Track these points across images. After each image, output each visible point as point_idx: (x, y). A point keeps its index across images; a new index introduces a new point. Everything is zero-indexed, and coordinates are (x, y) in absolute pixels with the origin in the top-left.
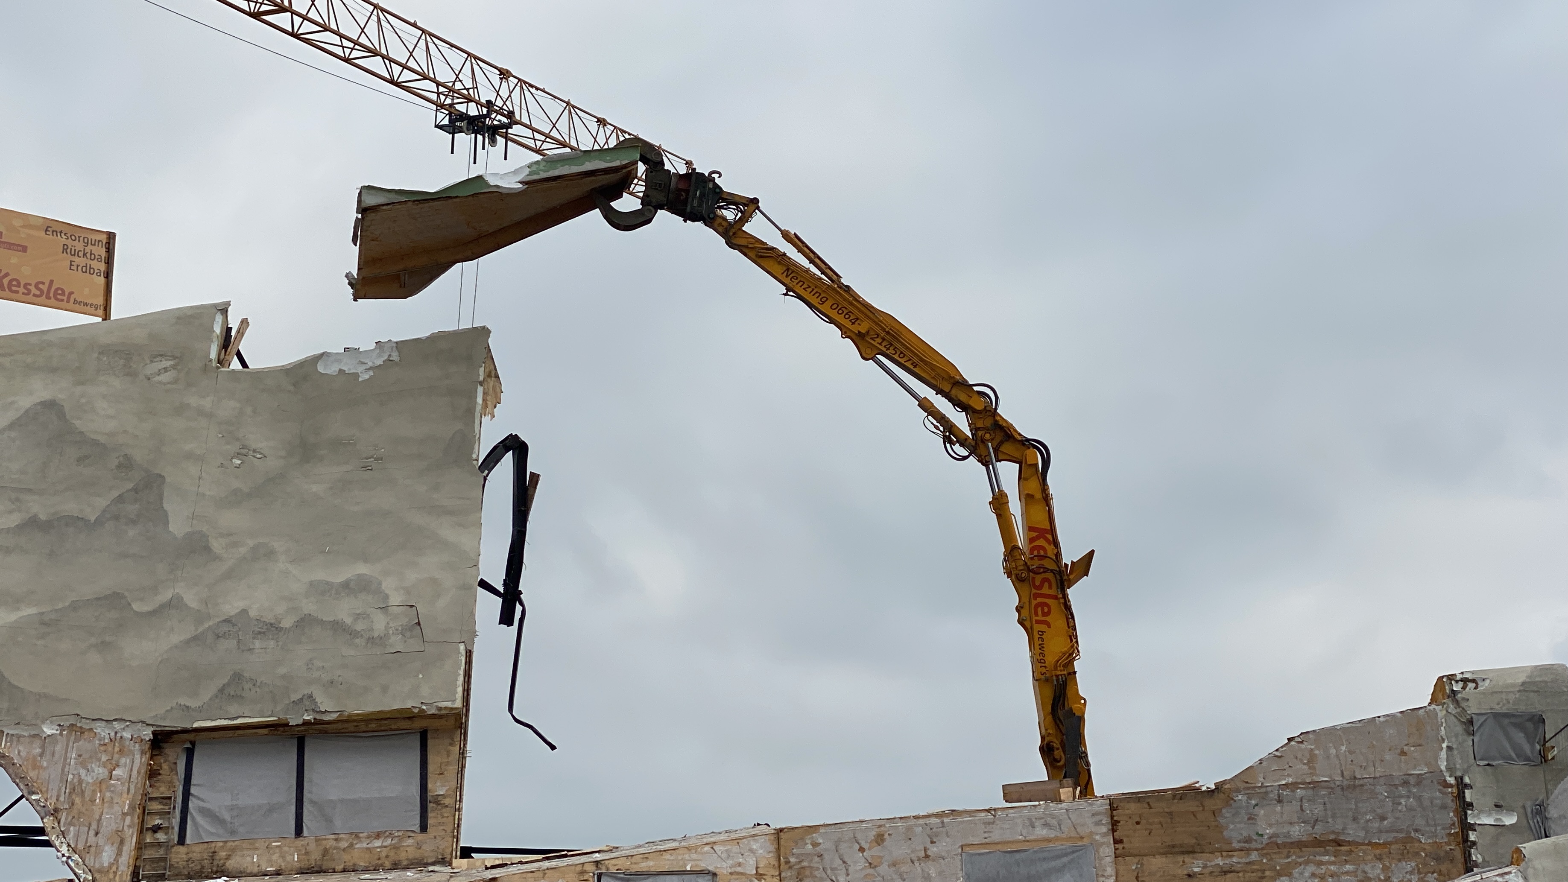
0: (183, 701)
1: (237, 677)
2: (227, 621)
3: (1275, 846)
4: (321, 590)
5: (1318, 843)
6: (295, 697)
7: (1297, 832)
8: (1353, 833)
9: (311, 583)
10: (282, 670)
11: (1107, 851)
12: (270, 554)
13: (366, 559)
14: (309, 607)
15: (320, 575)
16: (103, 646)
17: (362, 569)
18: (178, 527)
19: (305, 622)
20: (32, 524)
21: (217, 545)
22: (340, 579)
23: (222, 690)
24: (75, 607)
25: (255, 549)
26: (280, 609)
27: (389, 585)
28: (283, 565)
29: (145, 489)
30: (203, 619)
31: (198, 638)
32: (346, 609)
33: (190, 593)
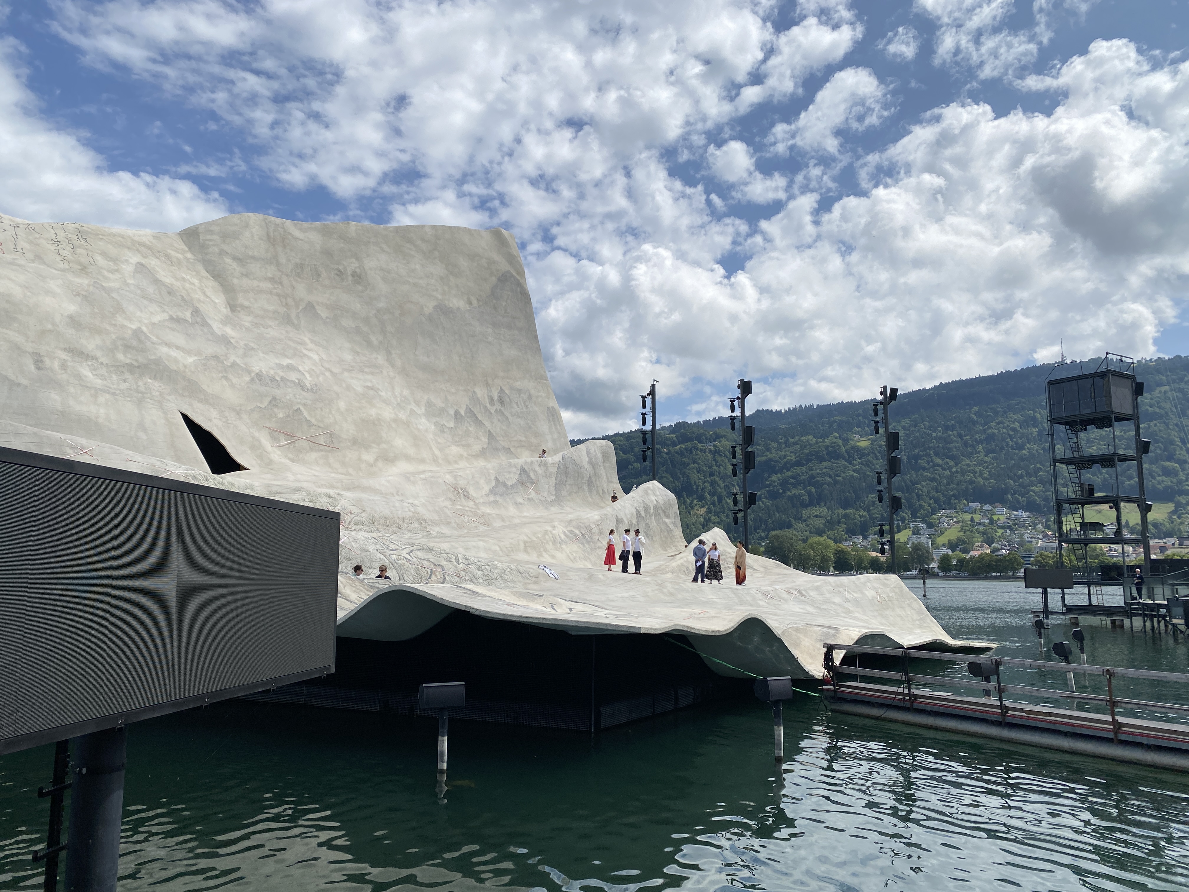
0: (259, 404)
1: (274, 398)
2: (257, 374)
4: (280, 366)
6: (295, 408)
9: (276, 364)
10: (288, 397)
12: (253, 349)
13: (286, 356)
14: (281, 373)
15: (277, 361)
16: (226, 378)
17: (289, 361)
18: (218, 332)
19: (282, 378)
20: (171, 318)
21: (233, 341)
22: (285, 364)
23: (271, 402)
24: (207, 359)
25: (245, 345)
26: (272, 372)
28: (261, 354)
29: (196, 311)
30: (249, 372)
31: (252, 380)
32: (293, 376)
33: (238, 361)
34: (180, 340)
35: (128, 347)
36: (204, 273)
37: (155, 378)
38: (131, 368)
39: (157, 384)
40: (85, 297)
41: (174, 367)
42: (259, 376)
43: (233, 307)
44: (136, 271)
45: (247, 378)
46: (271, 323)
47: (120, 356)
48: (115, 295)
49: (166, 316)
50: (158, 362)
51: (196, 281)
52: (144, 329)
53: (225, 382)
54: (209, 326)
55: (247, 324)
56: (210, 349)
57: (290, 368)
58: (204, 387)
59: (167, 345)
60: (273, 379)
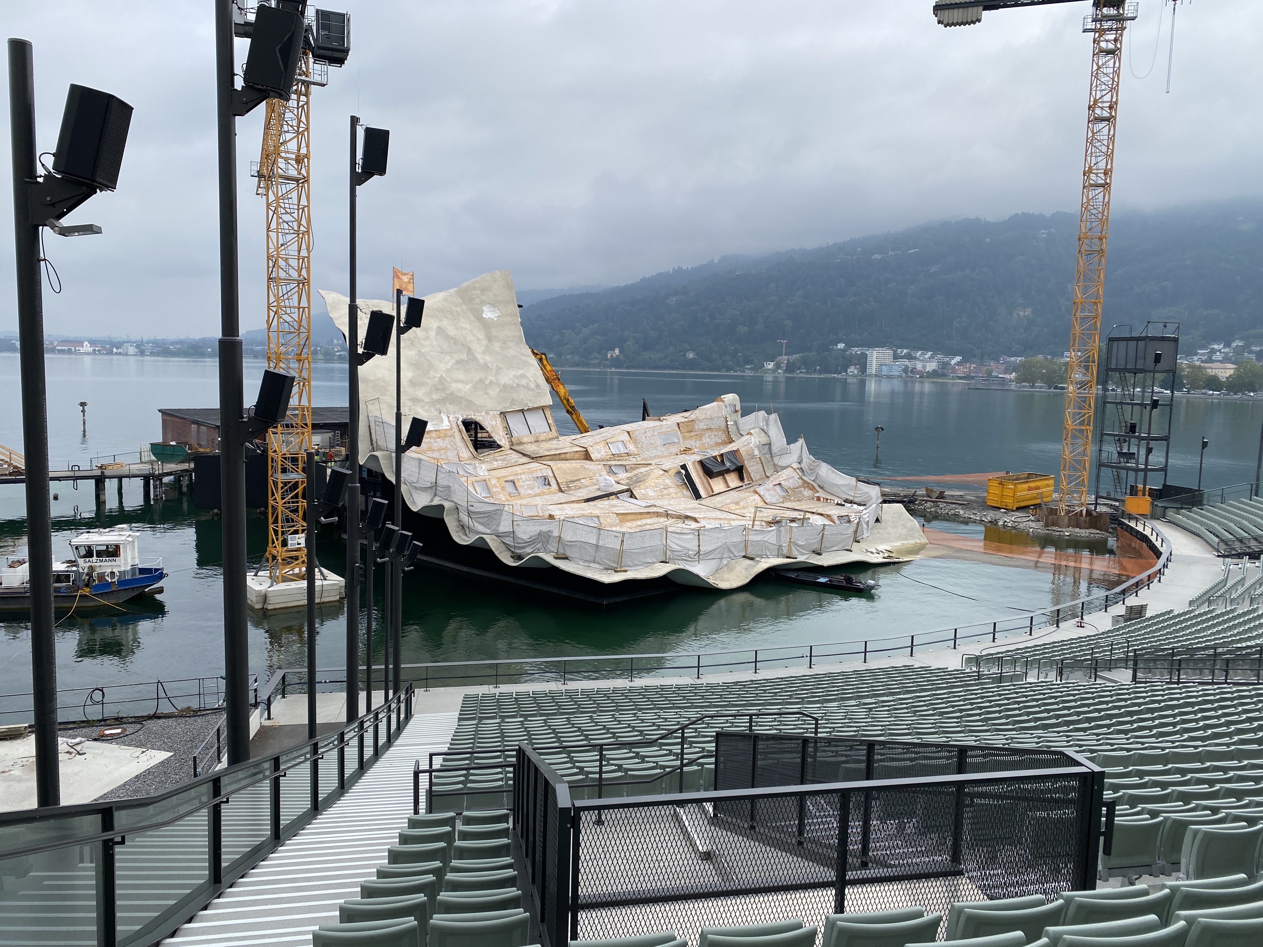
0: (503, 404)
1: (513, 400)
3: (703, 430)
5: (708, 429)
6: (524, 403)
7: (705, 427)
8: (712, 427)
9: (514, 376)
10: (520, 397)
11: (679, 432)
12: (501, 368)
13: (520, 368)
14: (516, 381)
15: (514, 373)
16: (487, 393)
17: (521, 372)
18: (481, 361)
19: (518, 385)
20: (457, 361)
21: (489, 365)
22: (518, 374)
23: (509, 402)
24: (476, 383)
25: (497, 366)
26: (511, 382)
27: (528, 375)
28: (505, 371)
29: (470, 351)
30: (499, 385)
31: (501, 390)
32: (524, 382)
33: (493, 379)
34: (461, 375)
35: (437, 390)
36: (472, 318)
37: (451, 404)
38: (438, 401)
39: (452, 407)
40: (415, 364)
41: (459, 395)
42: (504, 386)
43: (489, 338)
44: (437, 334)
45: (498, 390)
46: (512, 345)
47: (434, 396)
48: (428, 358)
49: (454, 361)
50: (452, 394)
51: (468, 326)
52: (444, 375)
53: (486, 396)
54: (477, 359)
55: (497, 349)
56: (478, 376)
57: (523, 376)
58: (476, 402)
59: (456, 381)
60: (512, 387)
